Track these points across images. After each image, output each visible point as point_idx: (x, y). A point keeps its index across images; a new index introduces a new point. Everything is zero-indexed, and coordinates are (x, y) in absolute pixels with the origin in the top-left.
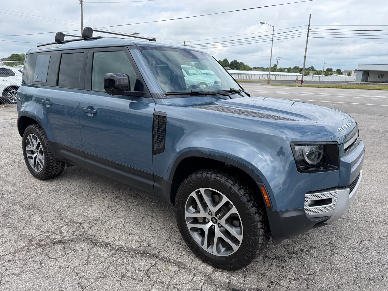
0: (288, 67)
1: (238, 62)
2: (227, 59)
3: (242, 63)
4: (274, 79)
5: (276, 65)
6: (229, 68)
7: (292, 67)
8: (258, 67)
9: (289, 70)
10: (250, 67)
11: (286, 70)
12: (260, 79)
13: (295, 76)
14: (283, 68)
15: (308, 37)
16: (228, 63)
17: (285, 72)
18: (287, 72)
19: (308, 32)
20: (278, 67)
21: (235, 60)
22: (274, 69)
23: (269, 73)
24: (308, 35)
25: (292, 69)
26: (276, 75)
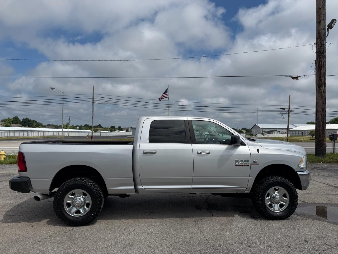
0: (79, 125)
1: (30, 120)
2: (17, 117)
3: (34, 121)
4: (67, 135)
5: (68, 124)
6: (21, 126)
7: (83, 125)
8: (51, 125)
9: (80, 128)
10: (43, 124)
11: (78, 128)
12: (55, 135)
13: (86, 132)
14: (75, 125)
15: (93, 102)
16: (20, 120)
17: (77, 129)
18: (79, 129)
19: (93, 99)
20: (70, 125)
21: (26, 118)
22: (67, 127)
23: (62, 130)
24: (93, 101)
25: (83, 127)
26: (69, 132)
